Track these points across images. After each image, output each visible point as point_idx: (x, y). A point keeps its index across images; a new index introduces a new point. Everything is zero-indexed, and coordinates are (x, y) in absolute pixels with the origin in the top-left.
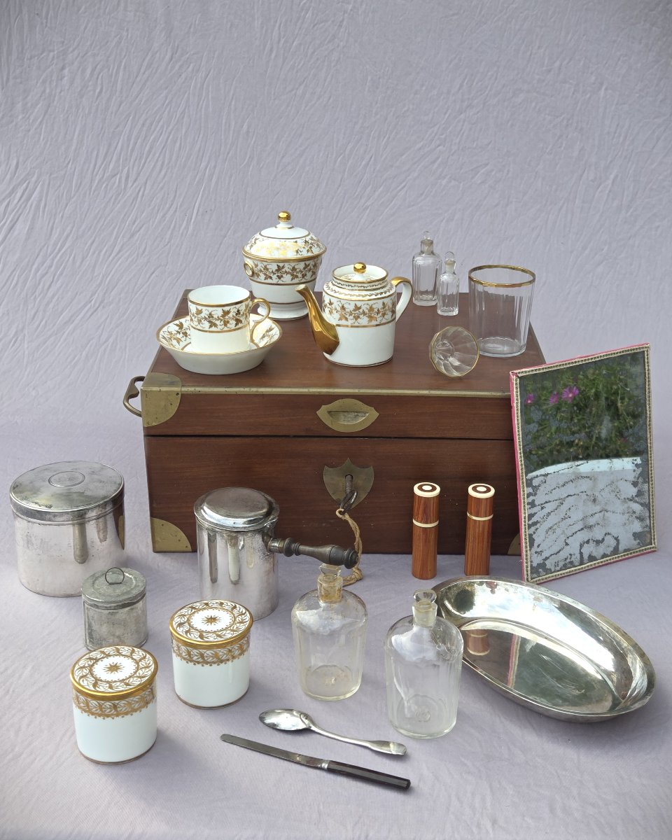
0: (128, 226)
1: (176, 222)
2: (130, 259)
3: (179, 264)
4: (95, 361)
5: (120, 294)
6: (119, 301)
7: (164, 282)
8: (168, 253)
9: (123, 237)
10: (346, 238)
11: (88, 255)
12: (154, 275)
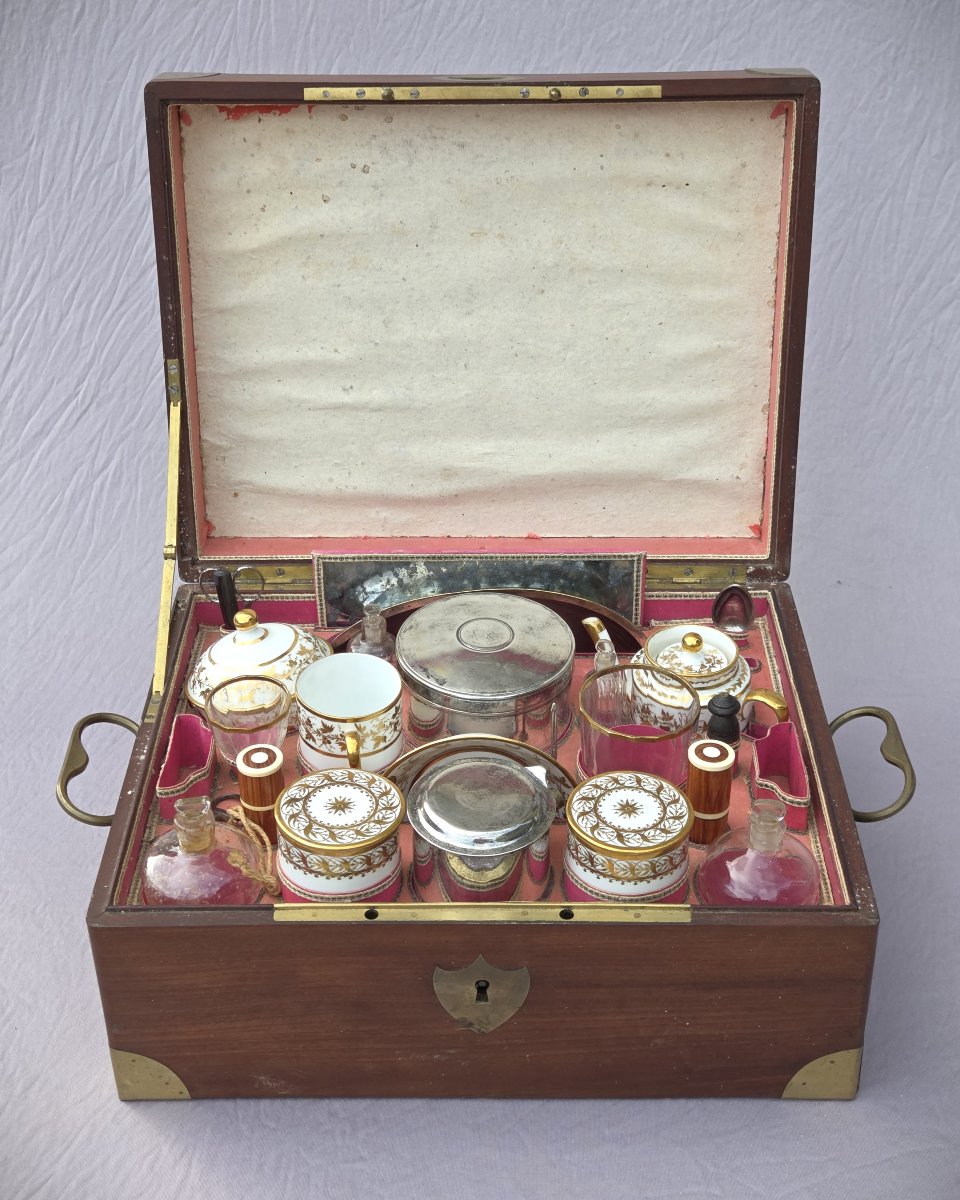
4: (87, 504)
5: (125, 380)
11: (69, 309)
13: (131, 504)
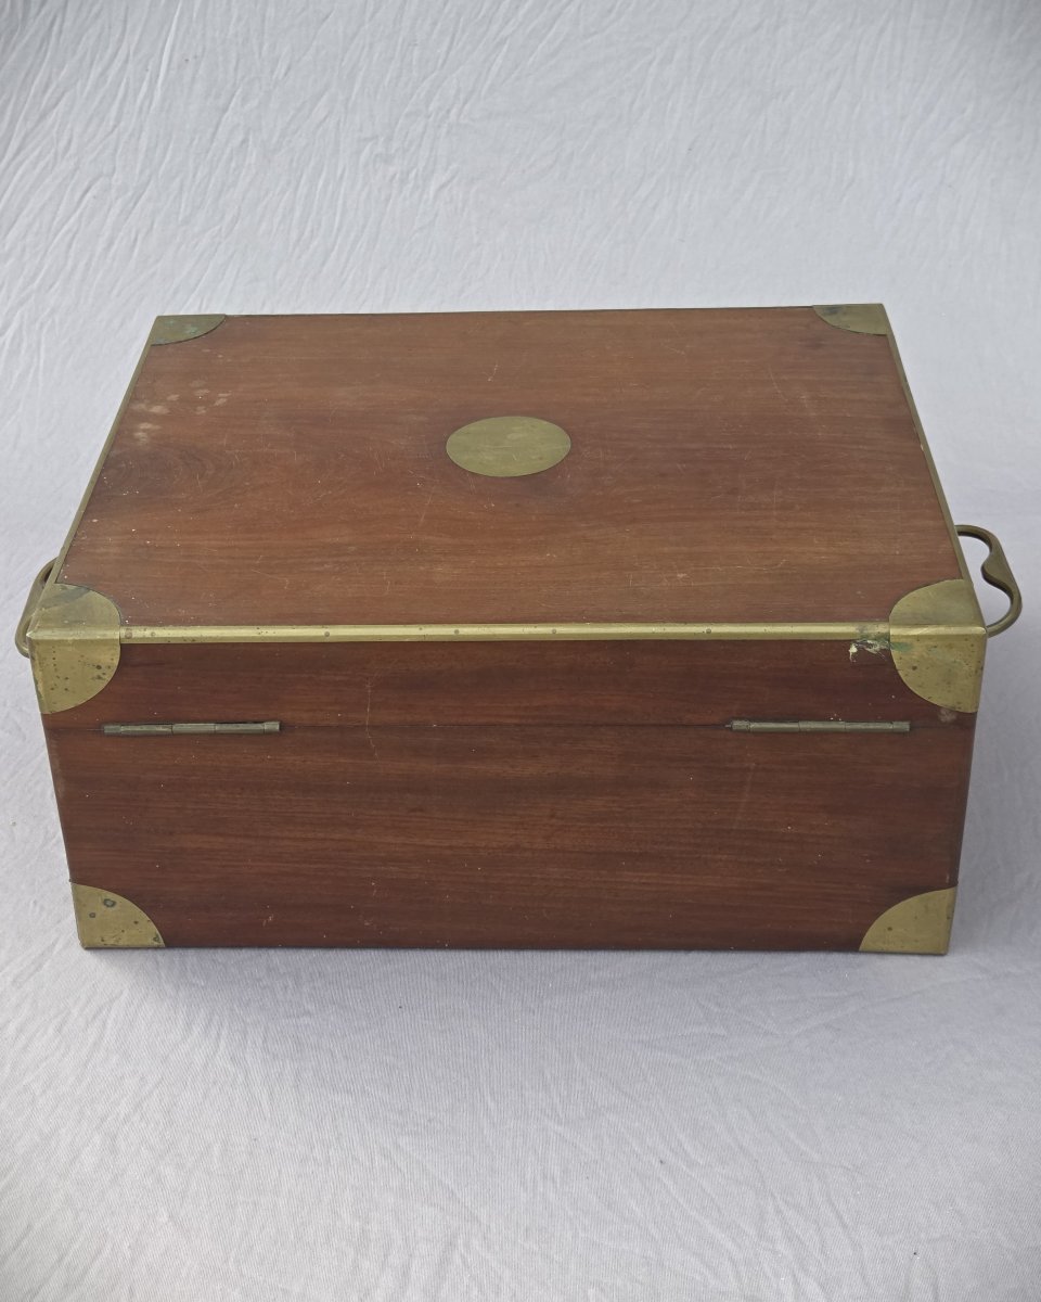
0: (35, 96)
1: (127, 83)
2: (42, 164)
3: (137, 171)
6: (23, 250)
7: (109, 210)
8: (116, 150)
9: (26, 119)
10: (465, 103)
12: (89, 195)
13: (32, 371)
